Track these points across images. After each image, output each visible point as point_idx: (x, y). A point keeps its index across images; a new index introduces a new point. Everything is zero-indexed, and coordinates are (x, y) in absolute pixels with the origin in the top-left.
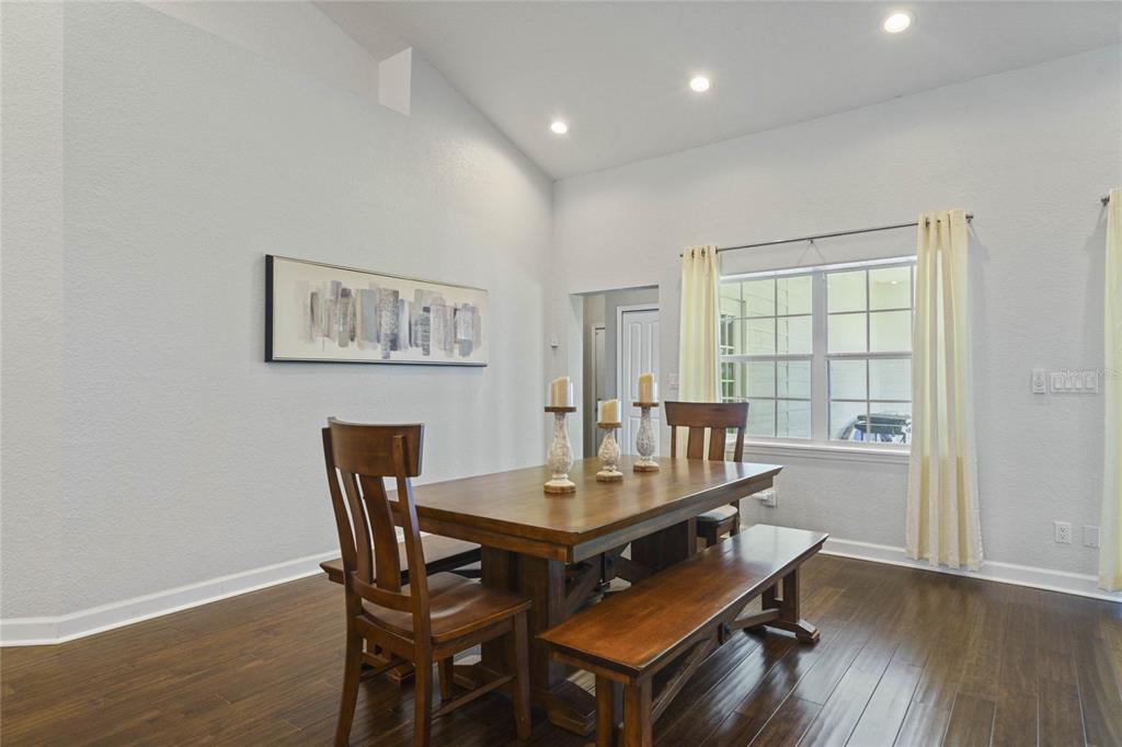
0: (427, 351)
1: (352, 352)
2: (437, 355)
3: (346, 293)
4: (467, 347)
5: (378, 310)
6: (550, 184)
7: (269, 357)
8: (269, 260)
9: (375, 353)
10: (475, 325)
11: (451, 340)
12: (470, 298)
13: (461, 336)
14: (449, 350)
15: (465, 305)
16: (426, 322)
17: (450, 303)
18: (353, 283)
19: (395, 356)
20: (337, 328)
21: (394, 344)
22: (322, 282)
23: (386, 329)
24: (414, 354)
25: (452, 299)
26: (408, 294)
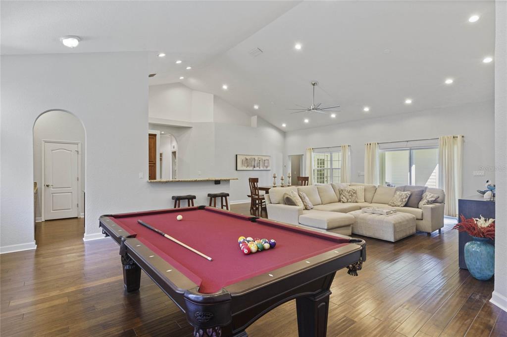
0: (260, 168)
1: (248, 169)
2: (262, 169)
3: (247, 159)
4: (267, 167)
5: (252, 162)
6: (284, 133)
7: (237, 170)
8: (237, 155)
9: (251, 169)
10: (268, 163)
11: (264, 166)
12: (267, 158)
13: (266, 165)
14: (263, 167)
15: (267, 160)
16: (259, 163)
17: (264, 159)
18: (248, 157)
19: (255, 169)
20: (246, 165)
21: (254, 167)
22: (243, 158)
23: (253, 165)
24: (258, 168)
25: (264, 158)
26: (256, 159)
